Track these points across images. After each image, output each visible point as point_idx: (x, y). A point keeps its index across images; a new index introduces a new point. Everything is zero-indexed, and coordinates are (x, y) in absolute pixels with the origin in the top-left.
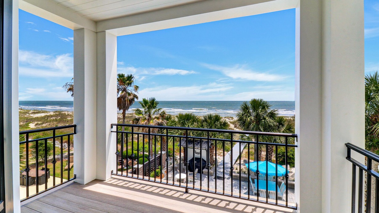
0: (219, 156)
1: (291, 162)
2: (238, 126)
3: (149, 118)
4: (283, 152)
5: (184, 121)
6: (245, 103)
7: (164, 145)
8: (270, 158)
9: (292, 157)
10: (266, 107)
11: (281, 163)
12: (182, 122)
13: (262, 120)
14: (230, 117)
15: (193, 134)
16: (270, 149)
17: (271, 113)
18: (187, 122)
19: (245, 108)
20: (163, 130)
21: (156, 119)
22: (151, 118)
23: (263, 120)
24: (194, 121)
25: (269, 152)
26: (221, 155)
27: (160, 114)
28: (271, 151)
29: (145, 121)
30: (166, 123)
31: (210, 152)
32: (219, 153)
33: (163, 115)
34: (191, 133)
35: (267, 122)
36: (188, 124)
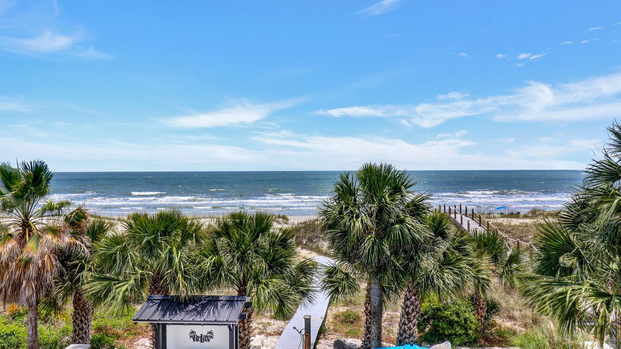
0: (263, 336)
1: (452, 334)
2: (304, 241)
3: (24, 231)
4: (434, 309)
5: (155, 239)
6: (345, 177)
7: (81, 321)
8: (411, 332)
9: (456, 319)
10: (403, 187)
11: (429, 337)
12: (149, 242)
13: (393, 224)
14: (279, 217)
15: (185, 279)
16: (412, 307)
17: (415, 205)
18: (166, 241)
19: (345, 191)
20: (78, 272)
21: (49, 237)
22: (30, 231)
23: (397, 226)
24: (186, 236)
25: (410, 314)
26: (268, 331)
27: (67, 219)
28: (413, 310)
29: (10, 245)
30: (88, 247)
31: (241, 330)
32: (260, 326)
33: (76, 221)
34: (180, 275)
35: (409, 230)
36: (169, 247)
